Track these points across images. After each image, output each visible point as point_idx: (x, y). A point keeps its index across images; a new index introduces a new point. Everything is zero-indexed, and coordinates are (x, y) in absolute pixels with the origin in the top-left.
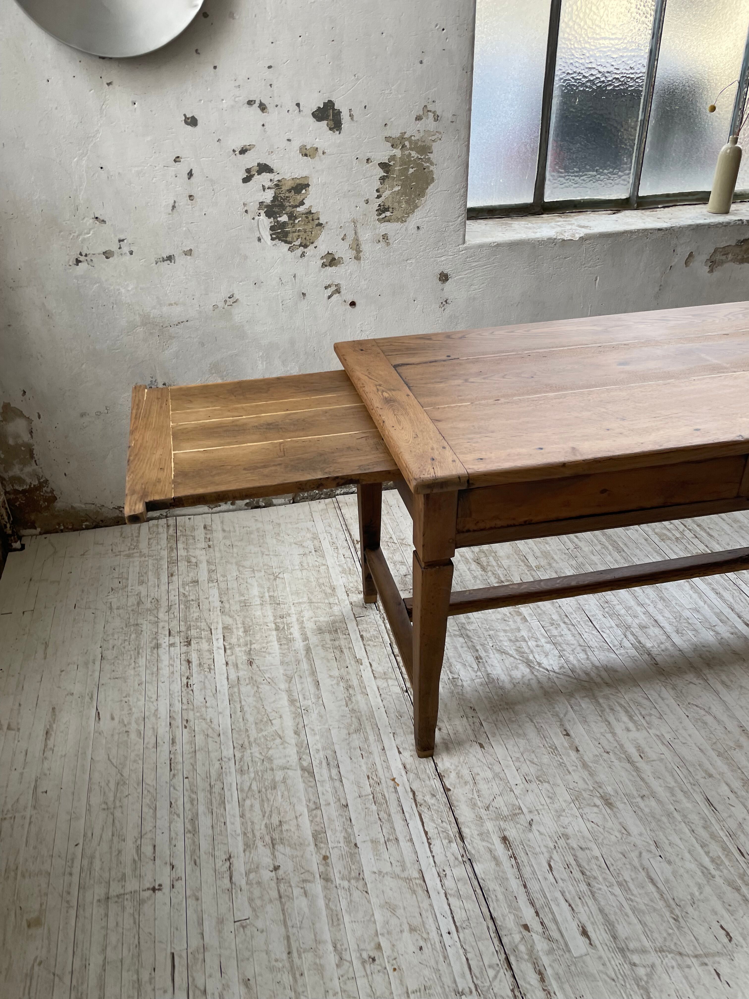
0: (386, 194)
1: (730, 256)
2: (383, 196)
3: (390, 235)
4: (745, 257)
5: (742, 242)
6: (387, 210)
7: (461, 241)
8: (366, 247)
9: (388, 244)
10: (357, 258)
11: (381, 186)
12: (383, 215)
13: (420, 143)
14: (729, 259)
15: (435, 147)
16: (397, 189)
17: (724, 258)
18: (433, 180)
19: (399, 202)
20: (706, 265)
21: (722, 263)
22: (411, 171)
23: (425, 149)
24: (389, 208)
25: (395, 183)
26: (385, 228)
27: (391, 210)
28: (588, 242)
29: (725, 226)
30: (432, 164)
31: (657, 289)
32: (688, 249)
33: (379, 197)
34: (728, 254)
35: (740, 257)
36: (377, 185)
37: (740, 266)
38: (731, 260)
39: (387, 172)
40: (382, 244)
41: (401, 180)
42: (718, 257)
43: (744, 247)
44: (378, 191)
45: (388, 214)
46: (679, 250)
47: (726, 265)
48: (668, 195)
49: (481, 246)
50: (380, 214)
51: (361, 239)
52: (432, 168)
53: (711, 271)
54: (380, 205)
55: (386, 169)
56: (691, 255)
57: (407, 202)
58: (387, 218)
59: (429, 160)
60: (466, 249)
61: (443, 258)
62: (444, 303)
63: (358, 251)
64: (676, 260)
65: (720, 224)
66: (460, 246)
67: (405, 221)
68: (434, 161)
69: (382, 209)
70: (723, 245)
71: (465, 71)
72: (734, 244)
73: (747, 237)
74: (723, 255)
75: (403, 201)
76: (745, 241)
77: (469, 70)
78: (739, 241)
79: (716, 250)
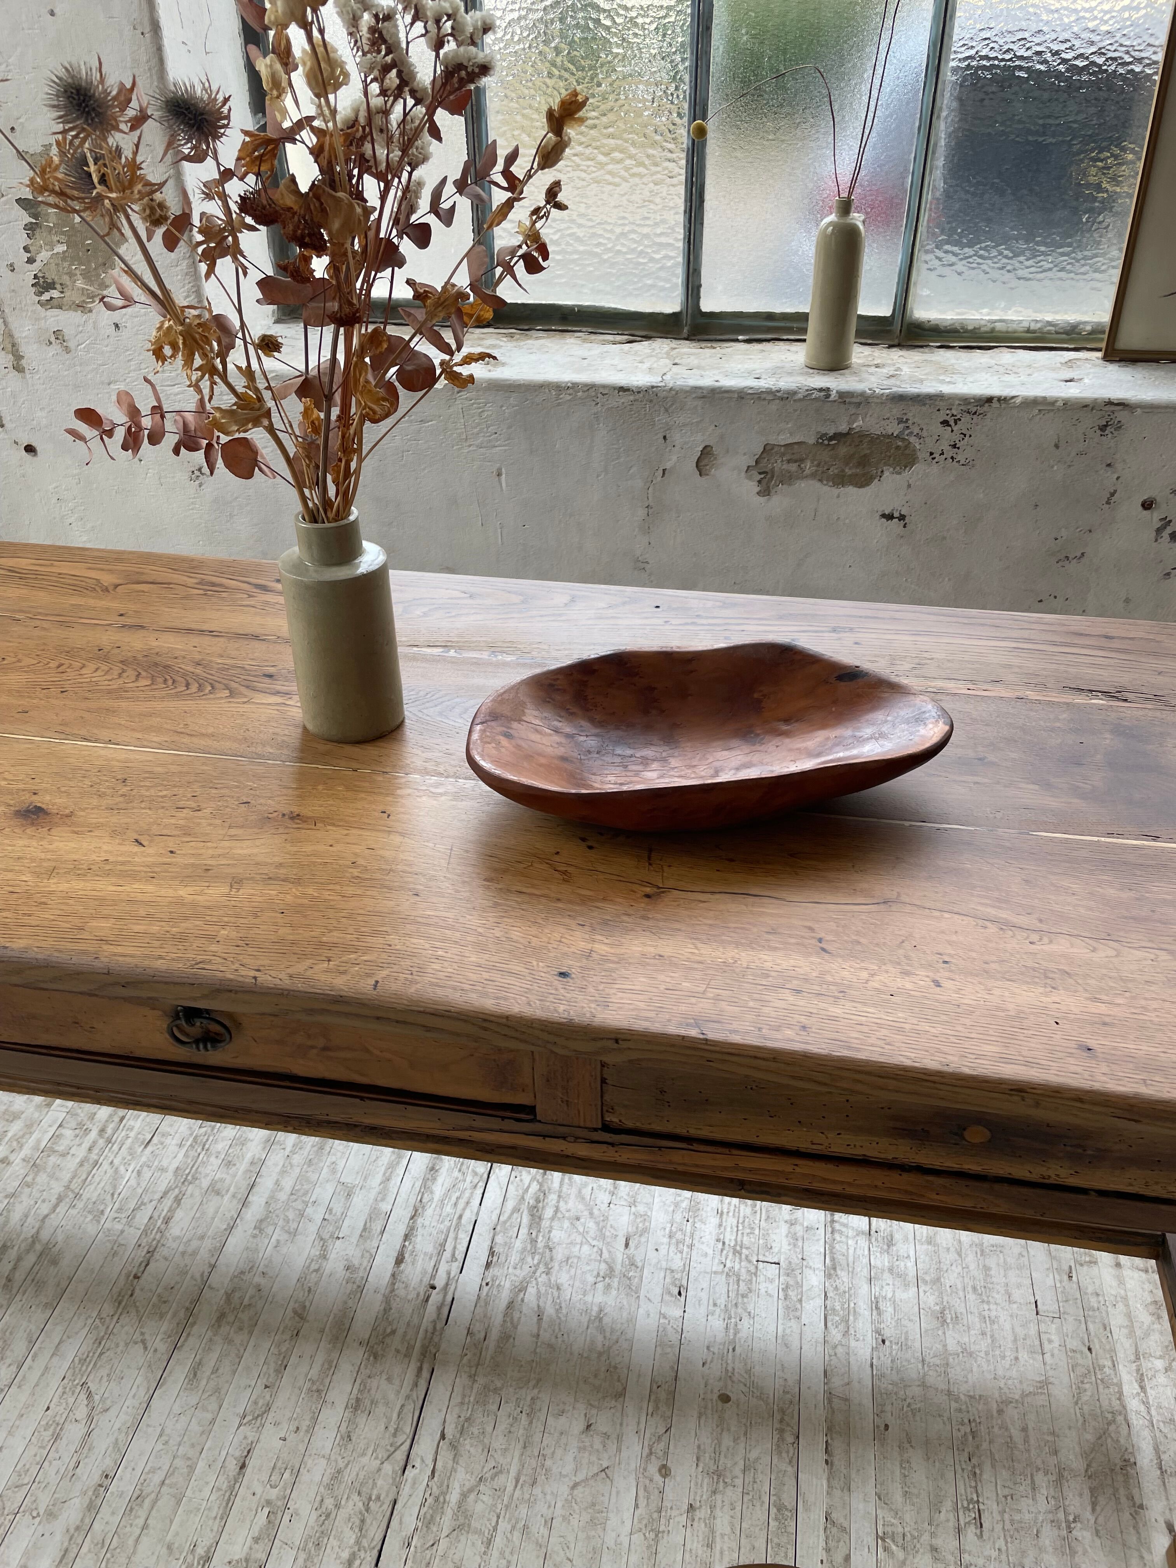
0: (44, 256)
1: (808, 467)
2: (38, 259)
3: (68, 332)
4: (848, 471)
5: (831, 438)
6: (50, 286)
8: (30, 351)
9: (67, 350)
10: (19, 368)
11: (29, 242)
12: (46, 296)
14: (807, 472)
16: (61, 248)
17: (793, 467)
19: (71, 275)
20: (750, 478)
21: (788, 479)
24: (54, 283)
25: (55, 238)
26: (55, 319)
27: (58, 286)
28: (465, 395)
29: (782, 399)
31: (641, 513)
32: (699, 437)
33: (31, 261)
34: (802, 460)
35: (833, 471)
36: (22, 239)
37: (835, 491)
38: (813, 476)
39: (35, 216)
40: (56, 348)
41: (63, 233)
42: (779, 465)
43: (843, 450)
44: (26, 249)
45: (55, 294)
46: (677, 437)
47: (803, 484)
48: (770, 316)
50: (41, 294)
51: (16, 335)
53: (765, 492)
54: (36, 277)
55: (33, 210)
56: (706, 452)
57: (86, 276)
58: (55, 302)
62: (197, 473)
63: (18, 357)
64: (674, 458)
65: (769, 392)
67: (90, 311)
69: (42, 285)
70: (784, 439)
71: (139, 32)
72: (812, 441)
73: (843, 428)
74: (789, 461)
75: (78, 272)
76: (838, 436)
77: (147, 29)
78: (822, 436)
79: (767, 449)
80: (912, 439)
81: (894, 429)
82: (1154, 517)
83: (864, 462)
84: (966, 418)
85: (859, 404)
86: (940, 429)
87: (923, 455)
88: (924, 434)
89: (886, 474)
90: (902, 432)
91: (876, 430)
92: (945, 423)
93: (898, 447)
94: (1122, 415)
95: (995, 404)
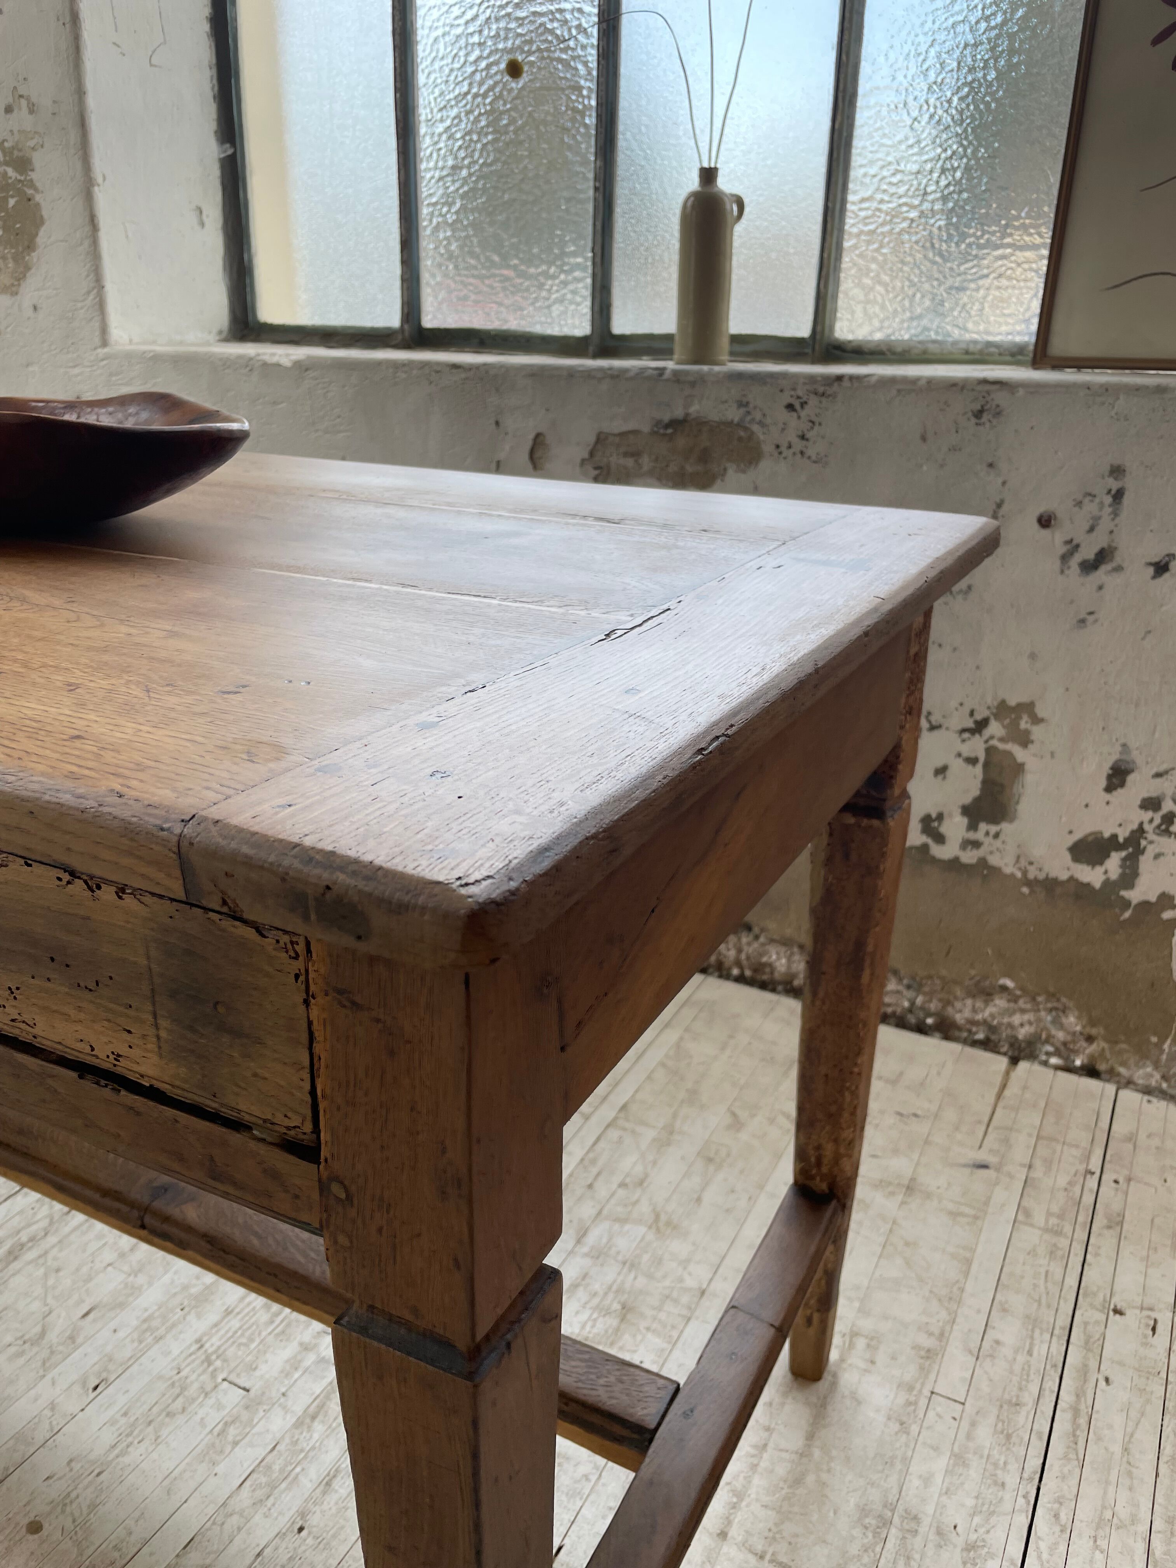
1: (646, 462)
4: (689, 469)
5: (667, 426)
7: (97, 341)
13: (16, 153)
14: (645, 468)
15: (38, 159)
17: (630, 462)
18: (41, 222)
19: (4, 258)
21: (625, 477)
22: (12, 202)
23: (23, 164)
28: (311, 374)
30: (36, 190)
32: (531, 422)
34: (638, 453)
35: (673, 468)
38: (651, 473)
42: (614, 459)
43: (681, 442)
46: (509, 423)
49: (129, 356)
52: (38, 198)
56: (539, 439)
57: (15, 259)
59: (31, 184)
60: (106, 357)
61: (76, 371)
64: (507, 447)
66: (99, 350)
67: (17, 293)
68: (38, 185)
70: (618, 426)
71: (61, 22)
72: (646, 428)
73: (679, 413)
74: (626, 455)
75: (9, 256)
76: (676, 424)
77: (68, 19)
78: (658, 423)
79: (601, 439)
80: (755, 428)
81: (733, 414)
82: (1057, 538)
83: (705, 457)
84: (813, 401)
85: (693, 384)
86: (783, 415)
87: (768, 448)
88: (768, 421)
89: (731, 472)
90: (742, 420)
91: (714, 416)
92: (790, 407)
93: (740, 439)
94: (1000, 398)
95: (846, 383)
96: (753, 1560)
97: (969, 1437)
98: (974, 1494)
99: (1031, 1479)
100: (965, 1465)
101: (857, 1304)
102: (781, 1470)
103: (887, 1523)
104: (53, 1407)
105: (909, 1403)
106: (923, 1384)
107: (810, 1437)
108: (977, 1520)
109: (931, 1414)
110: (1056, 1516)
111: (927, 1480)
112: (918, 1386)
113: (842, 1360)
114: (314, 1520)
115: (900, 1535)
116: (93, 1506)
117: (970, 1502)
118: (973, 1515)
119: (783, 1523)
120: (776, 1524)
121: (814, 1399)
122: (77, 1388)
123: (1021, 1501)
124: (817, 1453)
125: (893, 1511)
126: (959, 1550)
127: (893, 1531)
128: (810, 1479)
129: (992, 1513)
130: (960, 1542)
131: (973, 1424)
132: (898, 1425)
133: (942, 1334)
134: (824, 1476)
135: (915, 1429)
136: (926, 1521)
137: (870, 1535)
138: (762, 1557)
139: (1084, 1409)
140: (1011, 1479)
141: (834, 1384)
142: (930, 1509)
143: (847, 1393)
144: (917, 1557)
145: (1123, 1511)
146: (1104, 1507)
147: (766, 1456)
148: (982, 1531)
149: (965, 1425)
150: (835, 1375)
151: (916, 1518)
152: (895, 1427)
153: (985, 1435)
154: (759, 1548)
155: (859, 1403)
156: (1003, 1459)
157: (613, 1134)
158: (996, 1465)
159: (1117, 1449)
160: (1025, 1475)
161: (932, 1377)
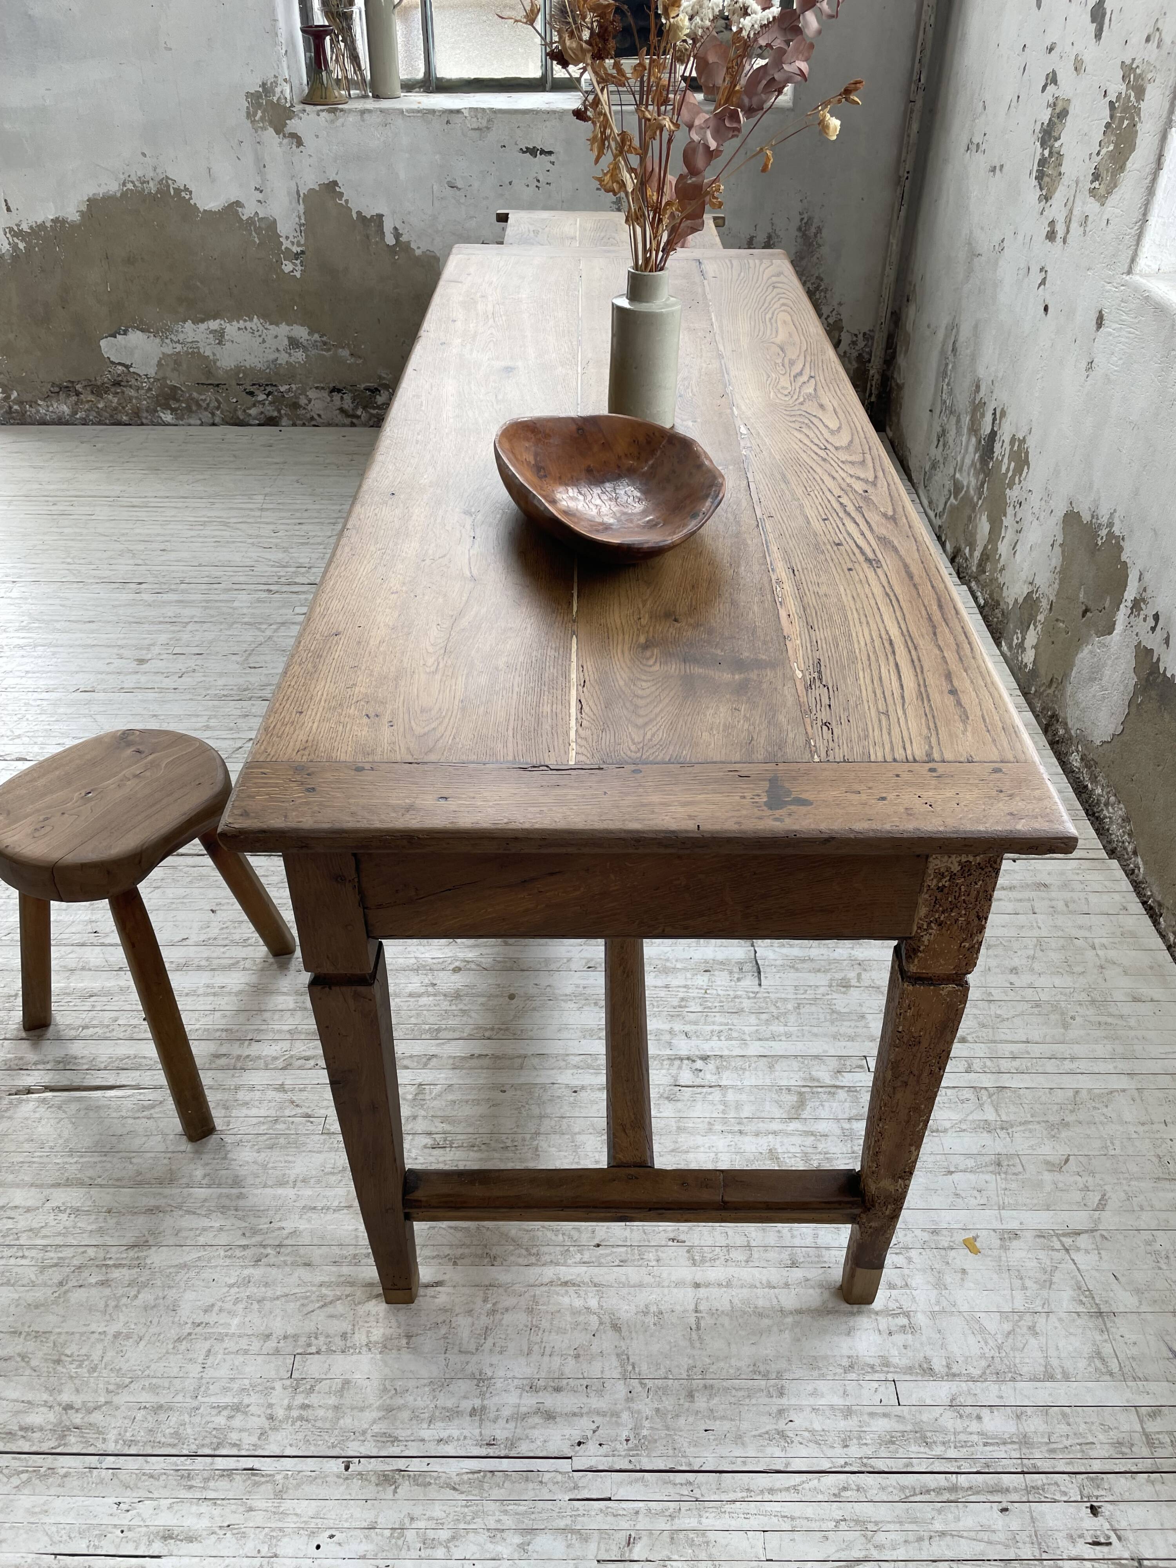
0: (1104, 151)
2: (1101, 153)
3: (1090, 219)
6: (1098, 177)
7: (1127, 267)
8: (1073, 228)
9: (1085, 234)
10: (1065, 240)
11: (1103, 137)
12: (1093, 185)
13: (1141, 81)
15: (1149, 91)
18: (1134, 148)
19: (1108, 170)
22: (1126, 123)
23: (1141, 93)
24: (1100, 175)
26: (1090, 206)
27: (1100, 179)
30: (1140, 119)
33: (1098, 153)
36: (1101, 134)
40: (1082, 230)
44: (1100, 143)
45: (1097, 184)
50: (1093, 182)
51: (1074, 211)
52: (1139, 126)
54: (1096, 167)
58: (1094, 191)
59: (1139, 112)
62: (1090, 365)
63: (1068, 230)
67: (1104, 205)
68: (1142, 114)
69: (1095, 175)
96: (692, 1307)
97: (872, 1415)
98: (826, 1429)
99: (865, 1465)
100: (846, 1417)
101: (937, 1308)
102: (760, 1303)
103: (766, 1376)
104: (569, 960)
105: (872, 1367)
106: (895, 1372)
107: (799, 1312)
108: (806, 1434)
109: (875, 1385)
110: (845, 1489)
111: (814, 1393)
112: (892, 1369)
113: (877, 1313)
114: (583, 1094)
115: (763, 1387)
116: (534, 1009)
117: (817, 1426)
118: (806, 1430)
119: (727, 1315)
120: (723, 1312)
121: (830, 1305)
122: (584, 962)
123: (842, 1462)
124: (789, 1320)
125: (777, 1378)
126: (775, 1427)
127: (763, 1383)
128: (766, 1322)
129: (817, 1443)
130: (781, 1425)
131: (885, 1415)
132: (847, 1365)
133: (954, 1375)
134: (775, 1329)
135: (854, 1376)
136: (784, 1401)
137: (751, 1369)
138: (696, 1311)
139: (960, 1496)
140: (855, 1451)
141: (853, 1314)
142: (793, 1401)
143: (851, 1324)
144: (754, 1401)
145: (881, 1537)
146: (876, 1523)
147: (766, 1290)
148: (799, 1438)
149: (880, 1410)
150: (860, 1312)
151: (781, 1394)
152: (845, 1362)
153: (881, 1425)
154: (701, 1308)
155: (849, 1334)
156: (869, 1442)
157: (967, 1094)
158: (860, 1438)
159: (938, 1526)
160: (865, 1461)
161: (908, 1377)
